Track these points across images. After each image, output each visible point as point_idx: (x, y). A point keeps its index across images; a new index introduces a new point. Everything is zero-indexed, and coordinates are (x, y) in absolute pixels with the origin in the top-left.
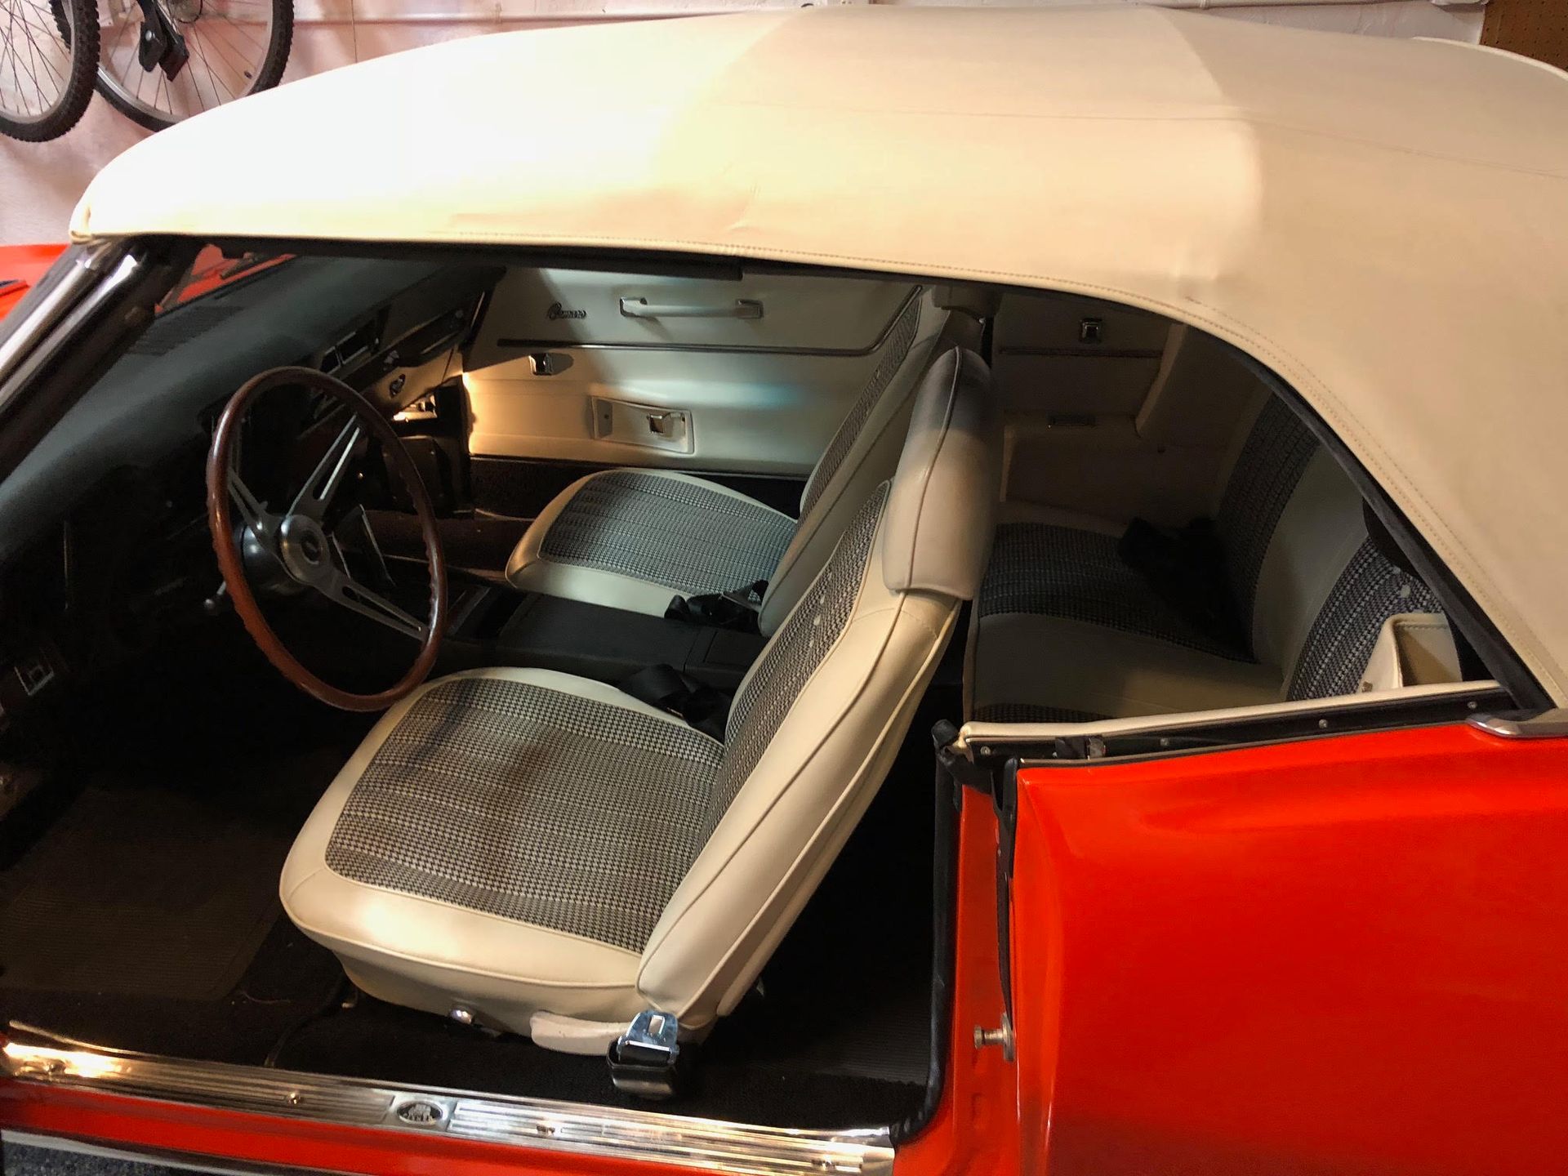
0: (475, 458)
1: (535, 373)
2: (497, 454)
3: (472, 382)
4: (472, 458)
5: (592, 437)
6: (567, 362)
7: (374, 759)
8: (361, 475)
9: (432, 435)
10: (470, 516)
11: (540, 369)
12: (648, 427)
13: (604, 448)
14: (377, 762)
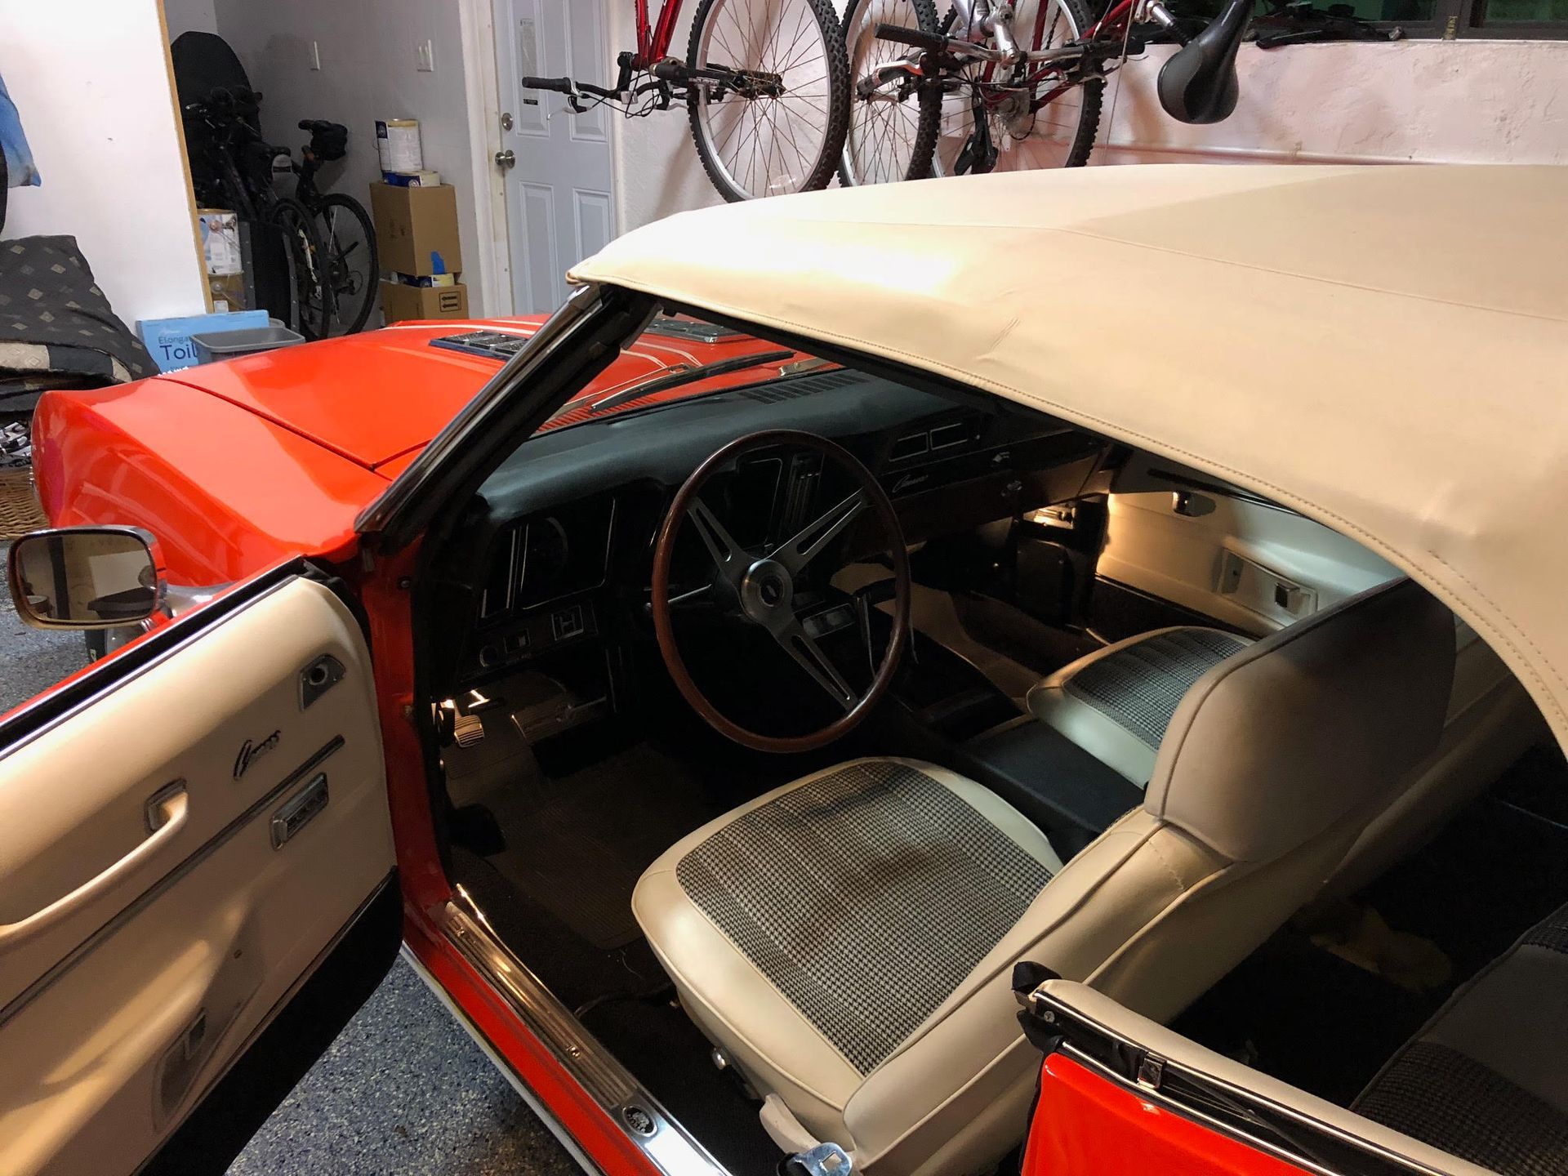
0: (1100, 579)
1: (1176, 511)
2: (1123, 582)
3: (1115, 504)
4: (1097, 578)
5: (1214, 590)
6: (1210, 507)
7: (777, 800)
8: (996, 565)
9: (1065, 546)
10: (1082, 633)
11: (1181, 508)
12: (1273, 596)
13: (1223, 605)
14: (778, 803)
